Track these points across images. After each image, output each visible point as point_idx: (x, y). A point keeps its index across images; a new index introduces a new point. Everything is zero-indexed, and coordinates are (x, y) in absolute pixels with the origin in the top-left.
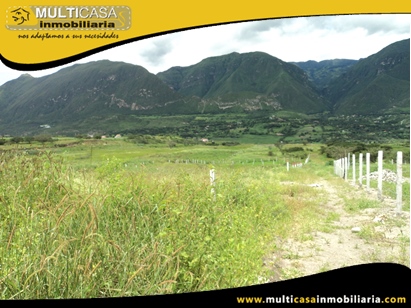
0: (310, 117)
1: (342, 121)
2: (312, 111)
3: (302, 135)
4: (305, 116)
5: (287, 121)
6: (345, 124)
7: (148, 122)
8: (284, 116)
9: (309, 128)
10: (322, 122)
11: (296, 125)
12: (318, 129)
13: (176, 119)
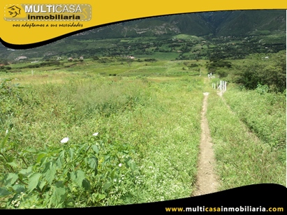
1: (221, 40)
2: (201, 34)
3: (195, 52)
4: (197, 38)
5: (184, 41)
8: (182, 38)
9: (199, 46)
10: (208, 42)
11: (190, 45)
12: (205, 47)
13: (107, 42)
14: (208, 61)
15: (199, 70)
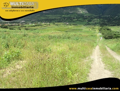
0: (96, 16)
1: (106, 17)
2: (97, 14)
3: (94, 21)
4: (95, 16)
5: (90, 17)
6: (107, 18)
7: (49, 17)
8: (89, 15)
9: (96, 19)
10: (100, 18)
11: (92, 18)
12: (98, 20)
13: (57, 16)
14: (99, 26)
15: (95, 31)
